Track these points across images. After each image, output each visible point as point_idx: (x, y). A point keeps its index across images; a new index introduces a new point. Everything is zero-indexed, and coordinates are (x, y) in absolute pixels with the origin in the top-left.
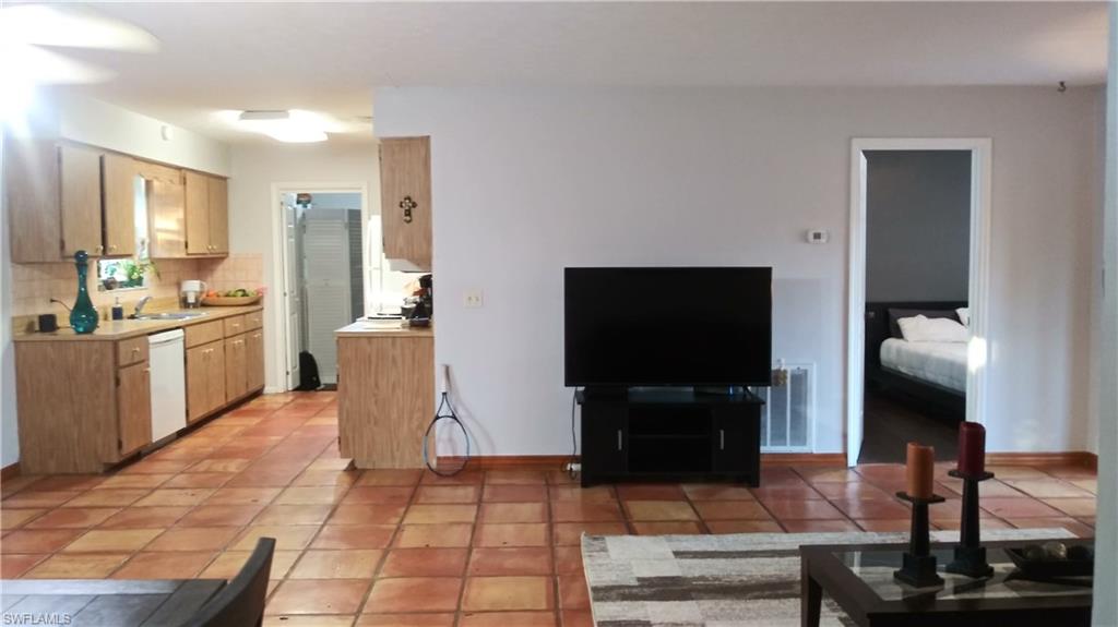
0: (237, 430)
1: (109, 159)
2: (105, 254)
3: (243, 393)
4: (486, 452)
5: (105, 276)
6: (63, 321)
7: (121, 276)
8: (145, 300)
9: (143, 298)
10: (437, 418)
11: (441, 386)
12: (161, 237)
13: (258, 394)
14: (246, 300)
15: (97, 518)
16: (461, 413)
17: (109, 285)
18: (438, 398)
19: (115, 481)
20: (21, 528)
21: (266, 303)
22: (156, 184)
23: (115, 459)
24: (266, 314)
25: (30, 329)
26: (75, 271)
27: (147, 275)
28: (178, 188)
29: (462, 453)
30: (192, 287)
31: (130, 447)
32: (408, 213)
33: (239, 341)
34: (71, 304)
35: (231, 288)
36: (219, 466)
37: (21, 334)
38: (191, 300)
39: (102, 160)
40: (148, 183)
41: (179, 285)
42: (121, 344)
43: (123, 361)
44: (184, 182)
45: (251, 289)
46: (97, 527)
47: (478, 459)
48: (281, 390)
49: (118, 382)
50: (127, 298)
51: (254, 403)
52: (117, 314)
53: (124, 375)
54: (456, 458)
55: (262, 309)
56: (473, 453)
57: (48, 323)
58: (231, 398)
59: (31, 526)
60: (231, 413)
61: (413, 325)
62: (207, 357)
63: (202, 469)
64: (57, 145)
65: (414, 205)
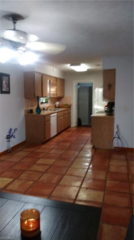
0: (67, 135)
1: (43, 76)
2: (42, 97)
3: (67, 127)
4: (126, 146)
5: (41, 101)
6: (34, 111)
7: (44, 101)
8: (49, 106)
9: (48, 106)
10: (115, 138)
11: (116, 130)
12: (52, 93)
13: (70, 127)
14: (68, 106)
15: (42, 155)
16: (120, 137)
17: (42, 103)
18: (115, 133)
19: (44, 146)
20: (27, 156)
21: (72, 107)
22: (51, 81)
23: (44, 141)
24: (72, 109)
25: (28, 112)
26: (37, 100)
27: (49, 101)
28: (55, 82)
29: (120, 146)
30: (57, 103)
31: (47, 139)
32: (109, 88)
33: (67, 115)
34: (36, 107)
35: (65, 104)
36: (65, 144)
37: (26, 113)
38: (57, 106)
39: (42, 76)
40: (50, 81)
41: (55, 103)
42: (46, 116)
43: (46, 120)
44: (57, 80)
45: (69, 104)
46: (42, 158)
47: (124, 148)
48: (74, 126)
49: (45, 124)
50: (46, 105)
51: (69, 129)
52: (44, 109)
53: (46, 123)
54: (119, 148)
55: (70, 109)
56: (123, 147)
57: (31, 111)
58: (65, 128)
59: (29, 156)
60: (65, 131)
61: (108, 115)
62: (61, 119)
63: (61, 145)
64: (34, 73)
65: (111, 86)
